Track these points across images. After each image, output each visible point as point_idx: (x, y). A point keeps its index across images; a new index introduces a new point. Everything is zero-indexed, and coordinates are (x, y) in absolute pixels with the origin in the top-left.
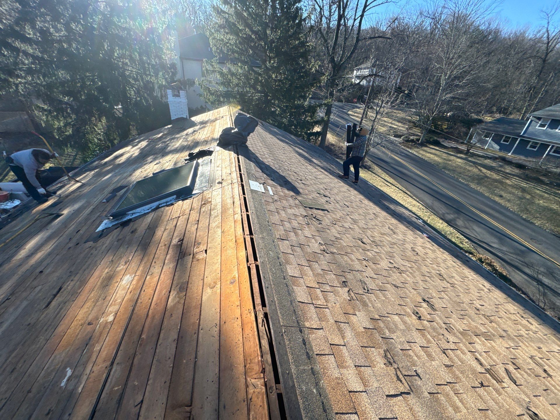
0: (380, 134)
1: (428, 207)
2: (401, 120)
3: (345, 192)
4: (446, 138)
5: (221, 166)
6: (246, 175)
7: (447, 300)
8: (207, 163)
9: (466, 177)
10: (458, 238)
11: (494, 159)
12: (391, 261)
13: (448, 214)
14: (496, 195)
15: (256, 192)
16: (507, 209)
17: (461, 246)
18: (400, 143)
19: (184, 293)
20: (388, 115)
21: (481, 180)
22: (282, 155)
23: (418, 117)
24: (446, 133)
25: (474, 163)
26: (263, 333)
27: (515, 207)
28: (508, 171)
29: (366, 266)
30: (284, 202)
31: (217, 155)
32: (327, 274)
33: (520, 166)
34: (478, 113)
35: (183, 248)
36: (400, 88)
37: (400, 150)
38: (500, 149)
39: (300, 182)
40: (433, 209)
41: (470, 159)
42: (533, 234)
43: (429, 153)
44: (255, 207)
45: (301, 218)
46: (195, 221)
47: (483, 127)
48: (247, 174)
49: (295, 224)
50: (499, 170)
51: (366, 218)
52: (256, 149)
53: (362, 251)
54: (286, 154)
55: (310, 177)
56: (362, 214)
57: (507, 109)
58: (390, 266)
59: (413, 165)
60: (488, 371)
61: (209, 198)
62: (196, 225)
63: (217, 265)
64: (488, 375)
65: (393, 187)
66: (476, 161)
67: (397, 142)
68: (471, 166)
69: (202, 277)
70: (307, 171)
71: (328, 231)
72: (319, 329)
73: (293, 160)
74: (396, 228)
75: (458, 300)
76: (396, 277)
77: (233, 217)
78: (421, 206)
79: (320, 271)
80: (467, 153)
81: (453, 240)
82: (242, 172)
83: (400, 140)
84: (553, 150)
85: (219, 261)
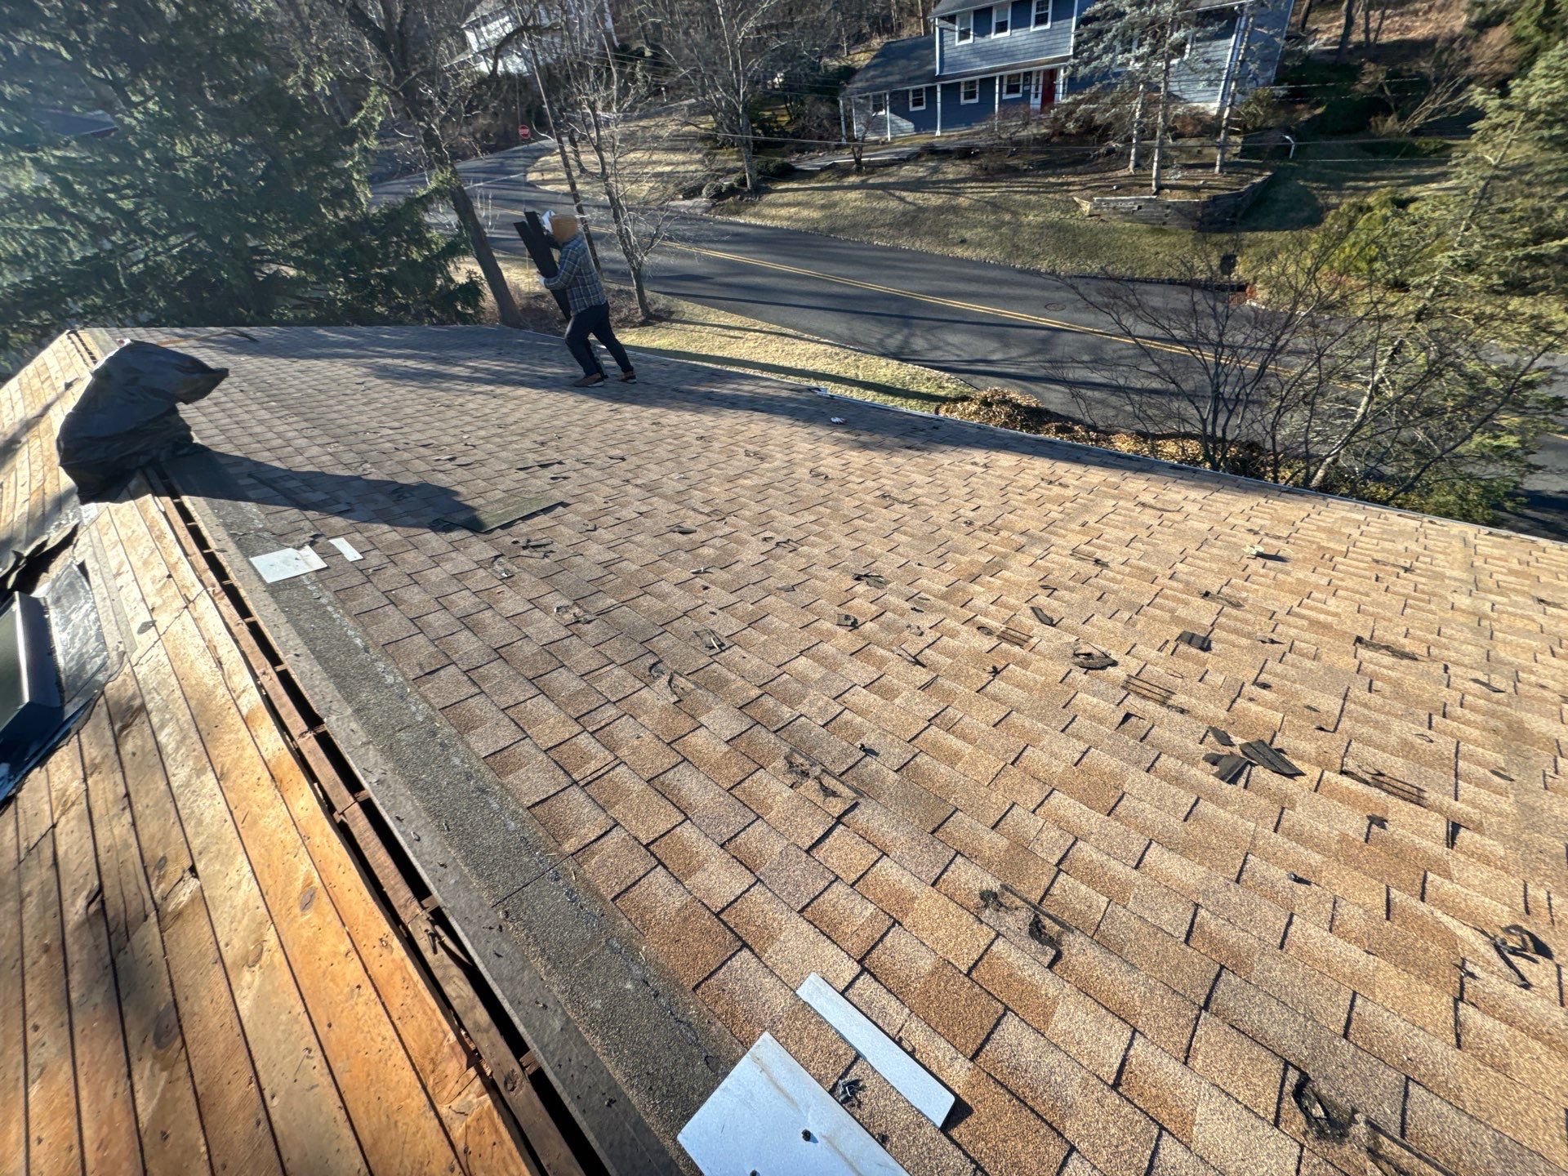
0: (644, 207)
1: (844, 342)
2: (677, 144)
3: (604, 421)
4: (802, 149)
5: (127, 567)
6: (232, 548)
7: (907, 545)
8: (71, 585)
9: (882, 230)
10: (929, 379)
11: (913, 158)
12: (768, 534)
13: (889, 336)
14: (955, 245)
15: (293, 582)
16: (982, 264)
17: (942, 393)
18: (707, 210)
19: (178, 1043)
20: (631, 141)
21: (912, 221)
22: (361, 413)
23: (711, 118)
24: (793, 135)
25: (883, 187)
26: (446, 967)
27: (997, 253)
28: (951, 177)
29: (706, 588)
30: (410, 556)
31: (95, 534)
32: (600, 678)
33: (965, 154)
34: (833, 50)
35: (110, 914)
36: (624, 48)
37: (715, 231)
38: (917, 129)
39: (449, 466)
40: (855, 342)
41: (871, 181)
42: (1046, 294)
43: (783, 205)
44: (301, 633)
45: (482, 573)
46: (115, 802)
47: (859, 85)
48: (236, 543)
49: (464, 601)
50: (934, 183)
51: (680, 463)
52: (247, 440)
53: (689, 556)
54: (376, 400)
55: (482, 433)
56: (666, 455)
57: (888, 18)
58: (770, 545)
59: (766, 256)
60: (1003, 637)
61: (133, 697)
62: (127, 812)
63: (244, 886)
64: (1004, 645)
65: (750, 335)
66: (885, 180)
67: (699, 211)
68: (880, 198)
69: (212, 954)
70: (467, 419)
71: (579, 560)
72: (606, 833)
73: (408, 411)
74: (765, 444)
75: (930, 529)
76: (786, 568)
77: (234, 710)
78: (830, 349)
79: (576, 684)
80: (859, 167)
81: (923, 390)
82: (213, 545)
83: (702, 201)
84: (1005, 89)
85: (247, 868)
